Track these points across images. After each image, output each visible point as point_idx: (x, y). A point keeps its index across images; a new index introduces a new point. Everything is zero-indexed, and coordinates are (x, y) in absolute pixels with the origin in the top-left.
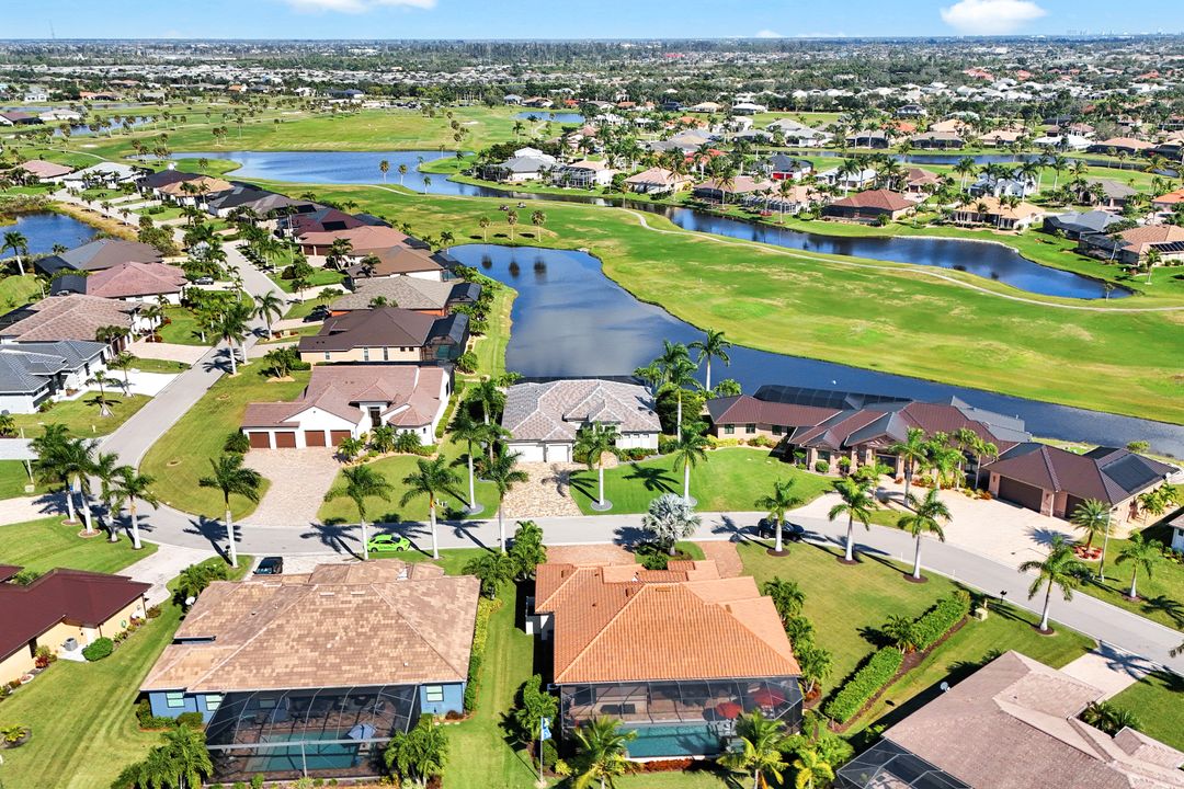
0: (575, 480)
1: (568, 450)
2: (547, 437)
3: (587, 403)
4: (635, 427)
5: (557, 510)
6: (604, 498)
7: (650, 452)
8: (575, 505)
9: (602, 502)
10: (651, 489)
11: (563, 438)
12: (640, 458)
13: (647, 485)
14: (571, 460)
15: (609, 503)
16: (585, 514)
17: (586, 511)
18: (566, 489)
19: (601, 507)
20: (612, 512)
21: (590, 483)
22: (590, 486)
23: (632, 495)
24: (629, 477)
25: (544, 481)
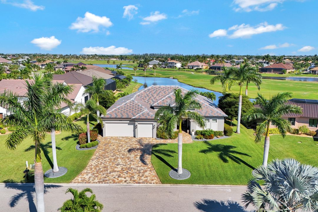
0: (156, 151)
1: (153, 128)
2: (137, 116)
3: (169, 97)
4: (206, 113)
5: (136, 177)
6: (183, 167)
7: (217, 134)
8: (154, 173)
9: (181, 171)
10: (225, 161)
11: (148, 117)
12: (211, 137)
13: (221, 157)
14: (155, 136)
15: (187, 172)
16: (163, 183)
17: (164, 180)
18: (148, 158)
19: (179, 176)
20: (191, 181)
21: (169, 153)
22: (169, 156)
23: (209, 166)
24: (204, 151)
25: (130, 151)
